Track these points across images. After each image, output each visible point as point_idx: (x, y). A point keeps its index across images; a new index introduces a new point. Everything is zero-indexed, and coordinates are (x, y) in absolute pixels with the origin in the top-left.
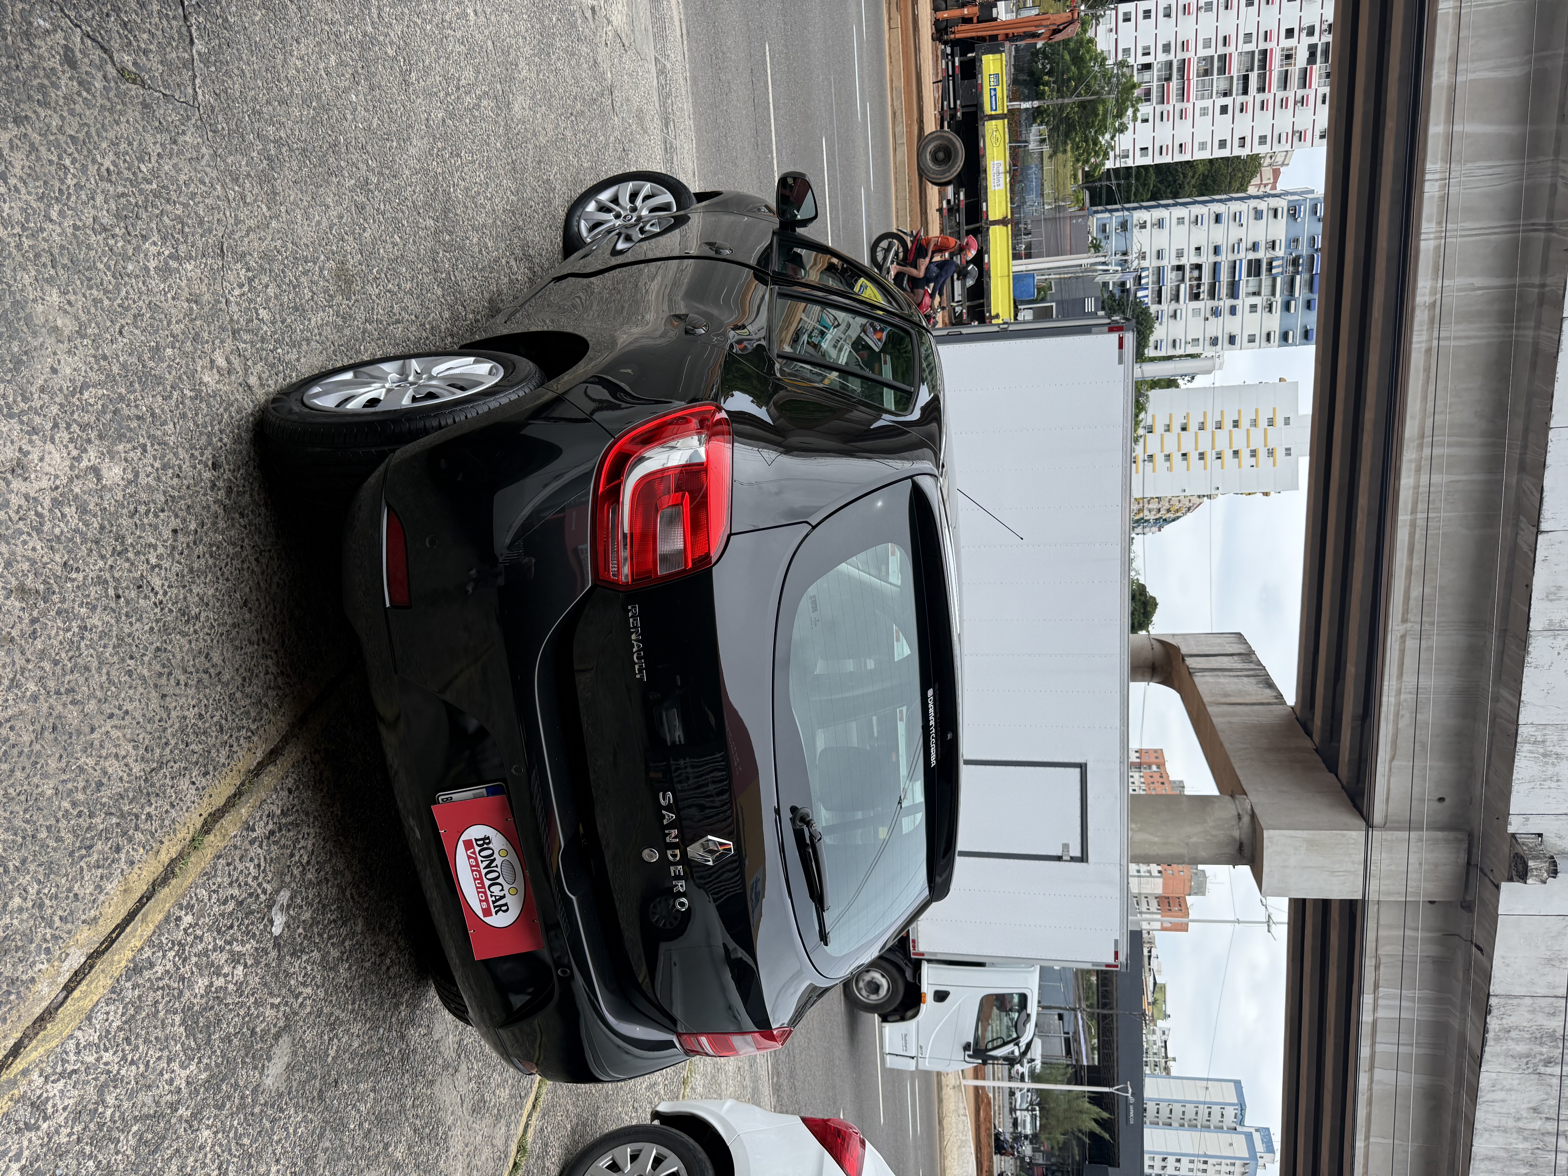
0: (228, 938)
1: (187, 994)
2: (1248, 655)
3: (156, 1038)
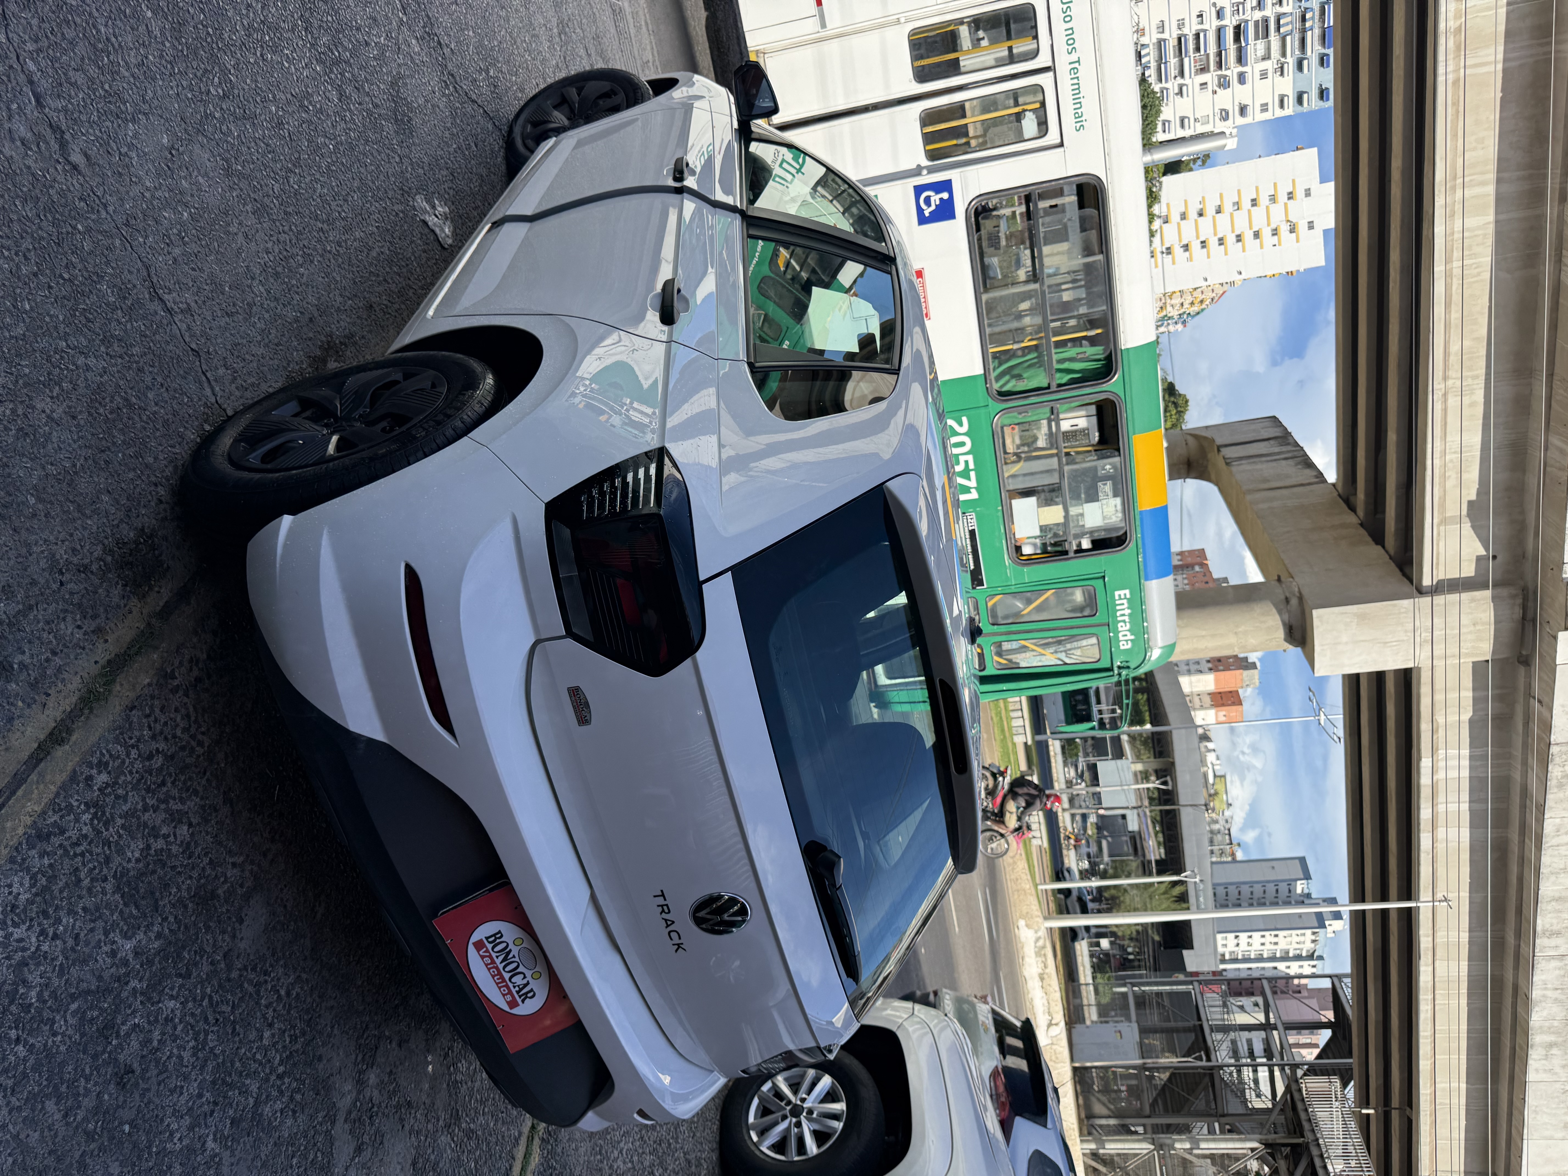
0: (162, 797)
1: (117, 860)
2: (1285, 437)
3: (84, 909)
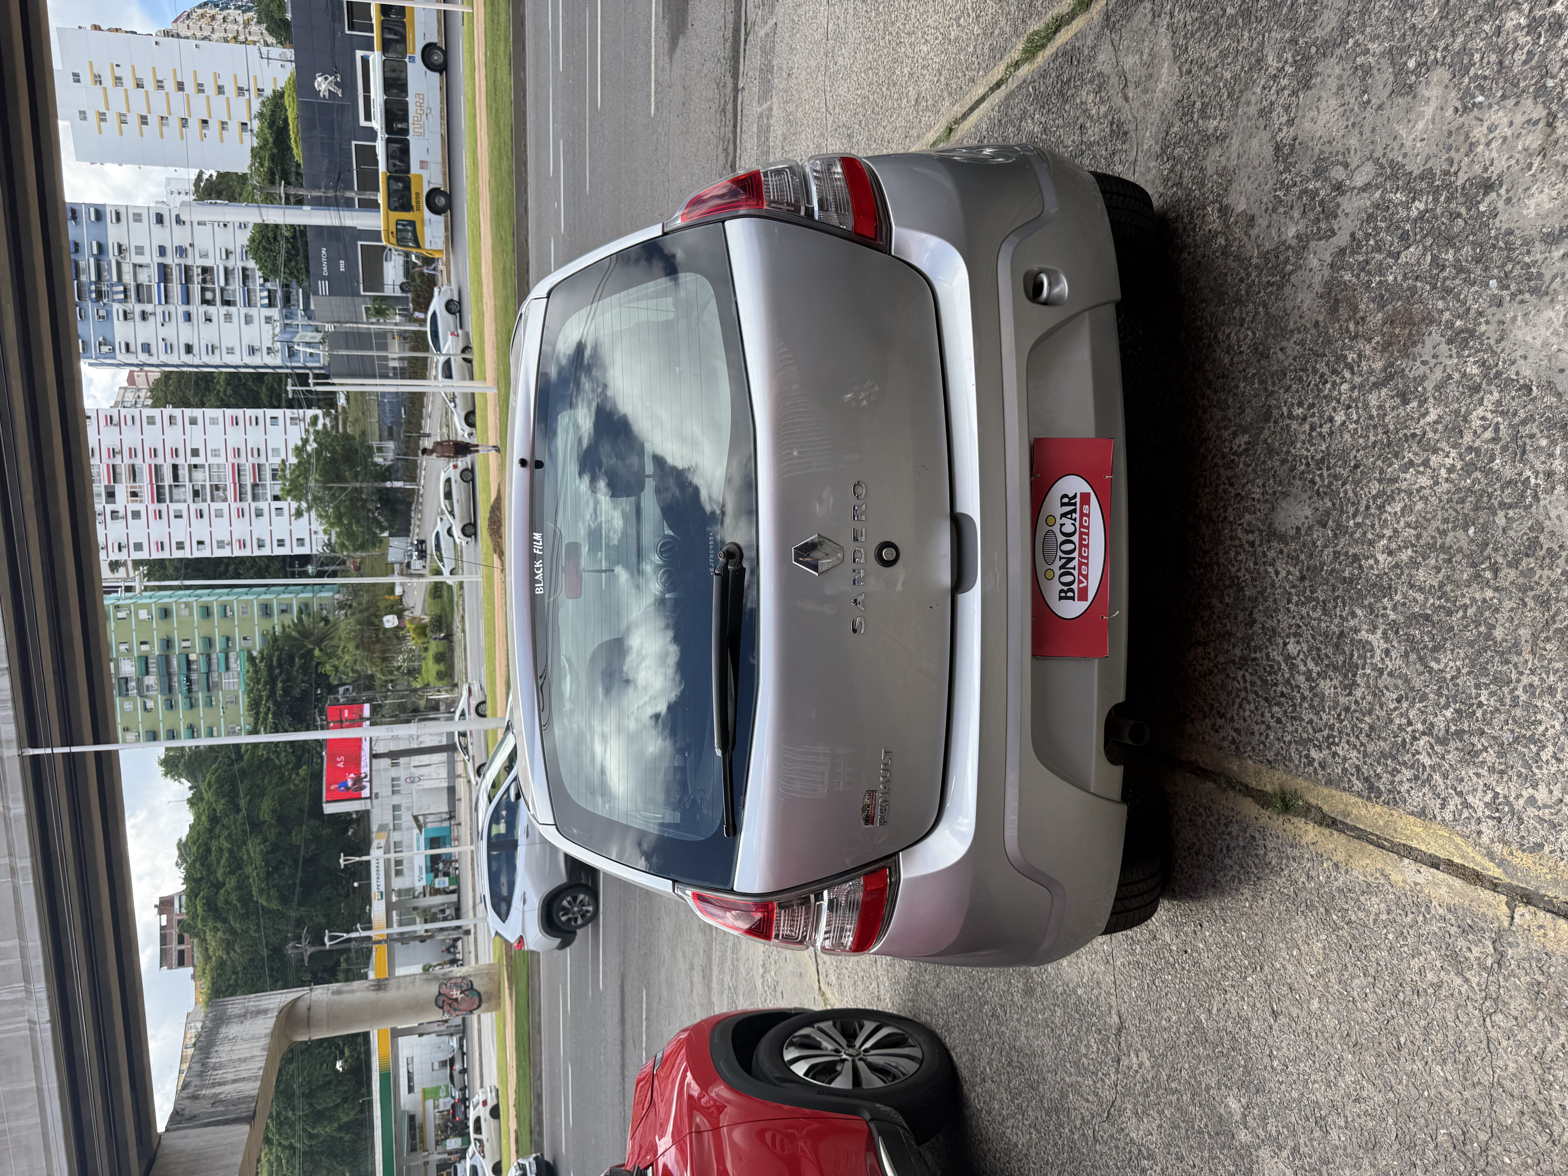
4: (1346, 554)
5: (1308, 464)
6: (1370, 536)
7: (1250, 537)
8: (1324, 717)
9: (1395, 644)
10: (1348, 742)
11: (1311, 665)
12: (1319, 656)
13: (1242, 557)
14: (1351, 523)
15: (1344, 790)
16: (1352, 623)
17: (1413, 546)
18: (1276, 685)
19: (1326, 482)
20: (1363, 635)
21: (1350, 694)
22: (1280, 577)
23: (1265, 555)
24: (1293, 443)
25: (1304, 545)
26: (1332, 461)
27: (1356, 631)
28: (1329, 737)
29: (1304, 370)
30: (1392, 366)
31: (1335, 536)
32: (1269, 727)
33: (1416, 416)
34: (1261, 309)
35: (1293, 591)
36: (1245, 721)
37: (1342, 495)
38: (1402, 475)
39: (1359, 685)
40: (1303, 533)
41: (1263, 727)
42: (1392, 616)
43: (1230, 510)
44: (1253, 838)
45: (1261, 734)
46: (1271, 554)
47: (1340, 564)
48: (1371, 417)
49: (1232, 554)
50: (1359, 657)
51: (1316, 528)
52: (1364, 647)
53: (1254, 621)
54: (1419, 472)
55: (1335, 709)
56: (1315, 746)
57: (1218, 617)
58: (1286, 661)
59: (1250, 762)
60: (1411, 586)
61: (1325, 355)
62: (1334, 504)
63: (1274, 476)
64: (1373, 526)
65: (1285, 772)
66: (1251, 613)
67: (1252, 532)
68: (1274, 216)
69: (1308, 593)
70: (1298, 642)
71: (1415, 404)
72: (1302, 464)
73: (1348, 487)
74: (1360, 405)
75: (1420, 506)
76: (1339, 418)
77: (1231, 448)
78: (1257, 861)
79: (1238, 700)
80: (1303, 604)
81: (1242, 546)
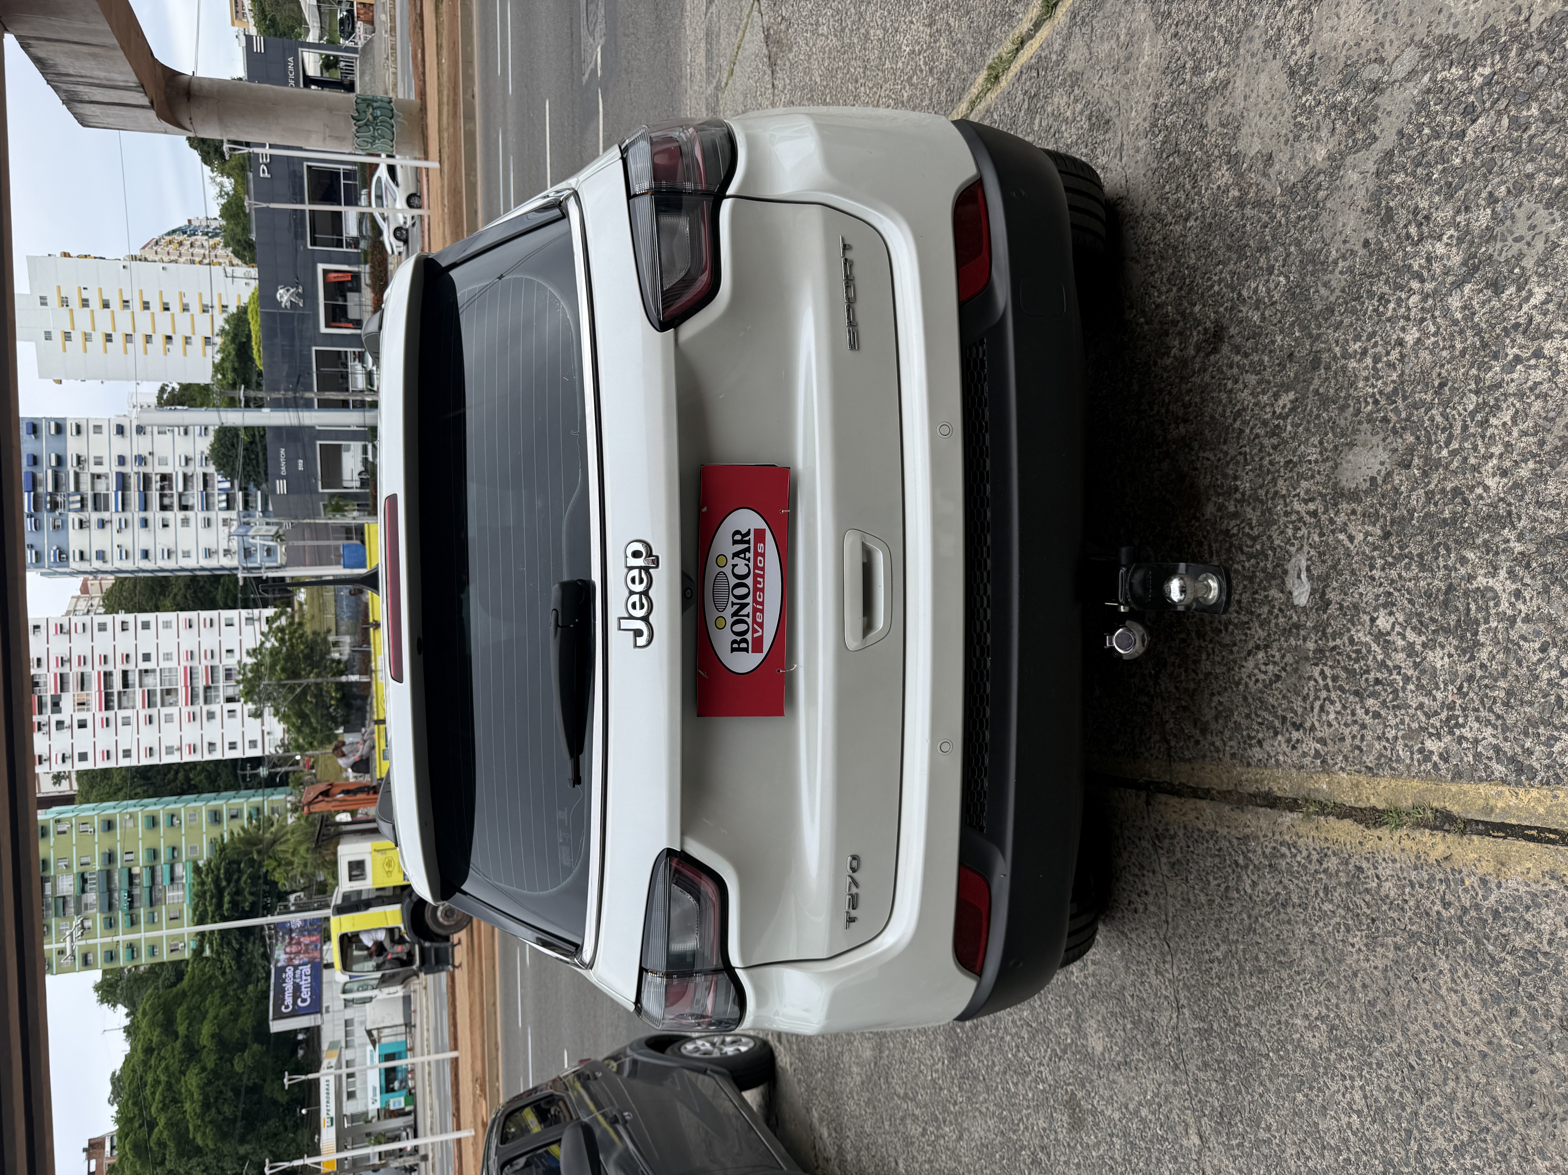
2: (70, 100)
4: (1443, 491)
5: (1376, 402)
6: (1472, 461)
7: (1312, 506)
8: (1439, 695)
9: (1528, 580)
10: (1477, 719)
11: (1411, 636)
12: (1421, 623)
13: (1304, 531)
14: (1445, 453)
15: (1481, 780)
16: (1463, 571)
17: (1534, 456)
18: (1367, 672)
19: (1403, 415)
20: (1481, 581)
21: (1472, 658)
22: (1356, 542)
23: (1332, 521)
24: (1352, 384)
25: (1383, 496)
26: (1409, 389)
27: (1471, 578)
28: (1448, 719)
29: (1358, 298)
30: (1475, 257)
31: (1425, 474)
32: (1363, 726)
33: (1515, 303)
34: (1292, 249)
35: (1376, 553)
36: (1330, 725)
37: (1427, 423)
38: (1507, 378)
39: (1483, 645)
40: (1380, 482)
41: (1356, 728)
42: (1518, 547)
43: (1280, 482)
44: (1360, 869)
45: (1354, 737)
46: (1341, 519)
47: (1436, 504)
48: (1455, 322)
49: (1290, 532)
50: (1479, 609)
51: (1396, 472)
52: (1483, 596)
53: (1328, 603)
54: (1530, 367)
55: (1452, 682)
56: (1431, 735)
57: (1281, 610)
58: (1376, 640)
59: (1345, 775)
60: (1539, 505)
61: (1382, 273)
62: (1418, 438)
63: (1332, 428)
64: (1475, 448)
65: (1393, 777)
66: (1323, 594)
67: (1312, 500)
68: (1297, 145)
69: (1397, 550)
70: (1391, 614)
71: (1512, 289)
72: (1367, 403)
73: (1434, 412)
74: (1437, 313)
75: (1537, 405)
76: (1410, 338)
77: (1274, 412)
78: (1368, 898)
79: (1317, 704)
80: (1392, 565)
81: (1301, 519)
